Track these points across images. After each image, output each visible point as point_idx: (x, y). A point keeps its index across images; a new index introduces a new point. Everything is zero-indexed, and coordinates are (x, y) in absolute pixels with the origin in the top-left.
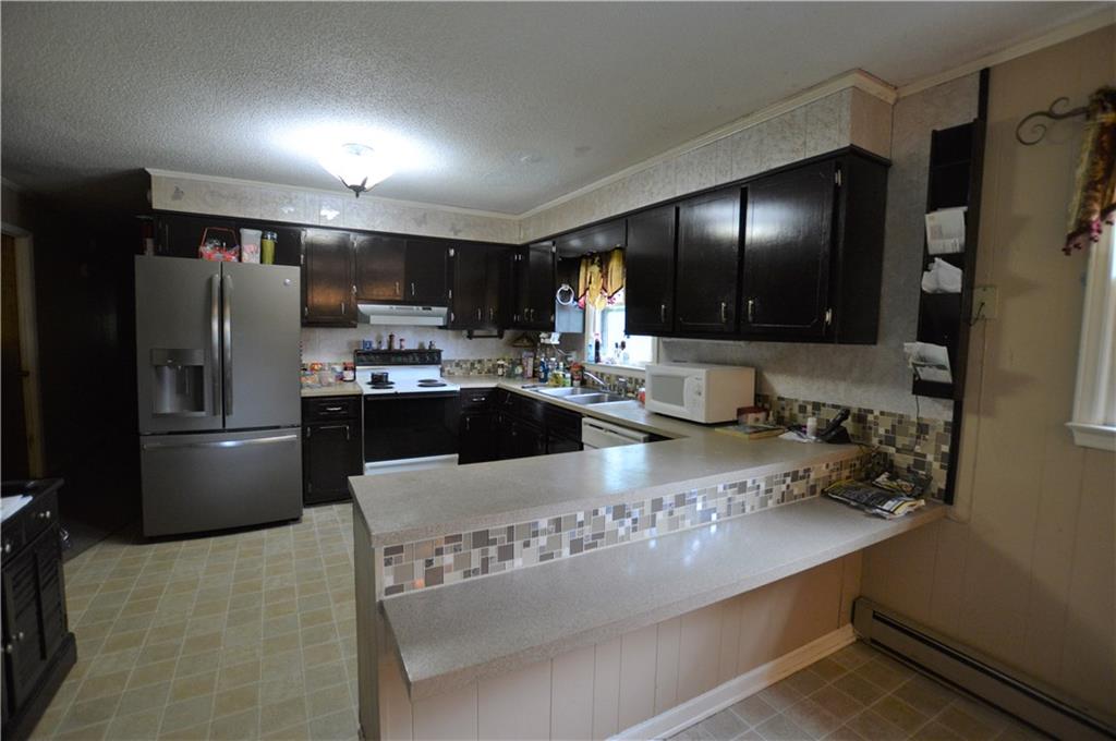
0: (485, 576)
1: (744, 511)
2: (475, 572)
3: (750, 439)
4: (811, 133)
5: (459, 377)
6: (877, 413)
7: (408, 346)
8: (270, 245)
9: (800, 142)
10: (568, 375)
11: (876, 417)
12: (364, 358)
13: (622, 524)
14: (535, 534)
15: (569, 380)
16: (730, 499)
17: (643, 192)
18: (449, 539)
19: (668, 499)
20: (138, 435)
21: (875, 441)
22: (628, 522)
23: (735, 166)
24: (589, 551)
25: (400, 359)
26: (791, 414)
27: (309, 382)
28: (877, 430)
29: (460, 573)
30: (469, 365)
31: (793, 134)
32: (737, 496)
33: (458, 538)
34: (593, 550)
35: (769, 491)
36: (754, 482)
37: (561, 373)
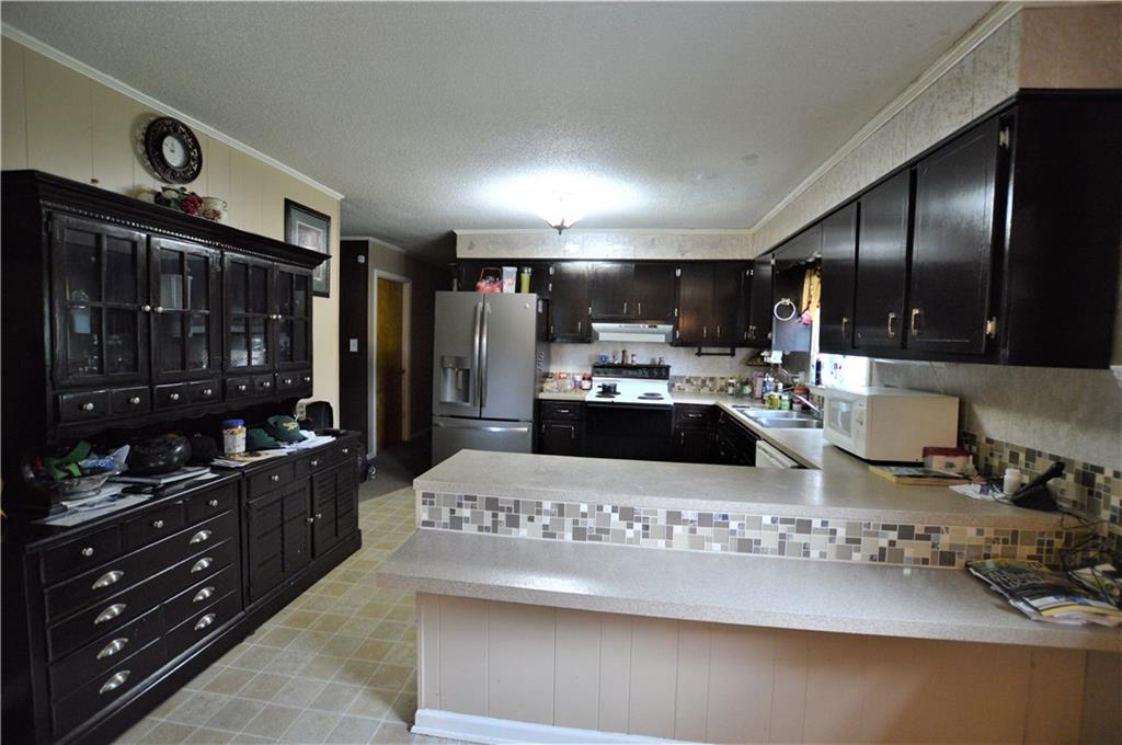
0: (494, 535)
1: (807, 554)
2: (487, 529)
3: (898, 482)
4: (979, 85)
5: (690, 393)
6: (1109, 473)
7: (639, 361)
8: (526, 277)
9: (968, 99)
10: (785, 397)
11: (1107, 480)
12: (599, 370)
13: (630, 526)
14: (539, 512)
15: (787, 403)
16: (782, 536)
17: (835, 189)
18: (468, 498)
19: (690, 515)
20: (432, 415)
21: (1105, 515)
22: (638, 526)
23: (908, 144)
24: (591, 542)
25: (630, 372)
26: (1000, 462)
27: (548, 387)
28: (1108, 500)
29: (476, 526)
30: (700, 382)
31: (962, 90)
32: (795, 535)
33: (474, 498)
34: (594, 542)
35: (853, 541)
36: (825, 523)
37: (777, 395)
